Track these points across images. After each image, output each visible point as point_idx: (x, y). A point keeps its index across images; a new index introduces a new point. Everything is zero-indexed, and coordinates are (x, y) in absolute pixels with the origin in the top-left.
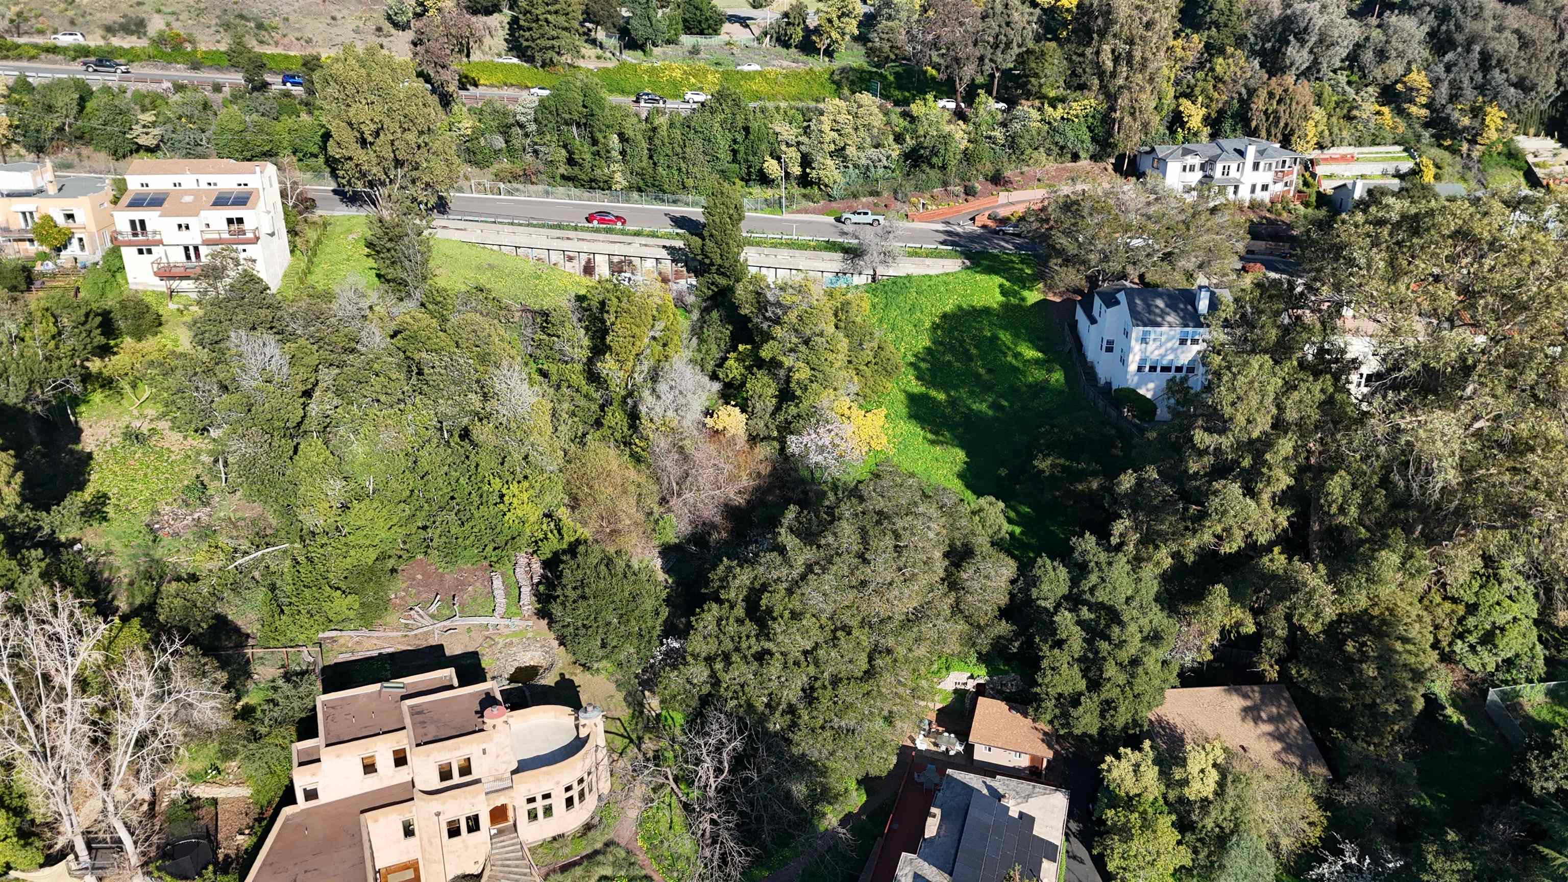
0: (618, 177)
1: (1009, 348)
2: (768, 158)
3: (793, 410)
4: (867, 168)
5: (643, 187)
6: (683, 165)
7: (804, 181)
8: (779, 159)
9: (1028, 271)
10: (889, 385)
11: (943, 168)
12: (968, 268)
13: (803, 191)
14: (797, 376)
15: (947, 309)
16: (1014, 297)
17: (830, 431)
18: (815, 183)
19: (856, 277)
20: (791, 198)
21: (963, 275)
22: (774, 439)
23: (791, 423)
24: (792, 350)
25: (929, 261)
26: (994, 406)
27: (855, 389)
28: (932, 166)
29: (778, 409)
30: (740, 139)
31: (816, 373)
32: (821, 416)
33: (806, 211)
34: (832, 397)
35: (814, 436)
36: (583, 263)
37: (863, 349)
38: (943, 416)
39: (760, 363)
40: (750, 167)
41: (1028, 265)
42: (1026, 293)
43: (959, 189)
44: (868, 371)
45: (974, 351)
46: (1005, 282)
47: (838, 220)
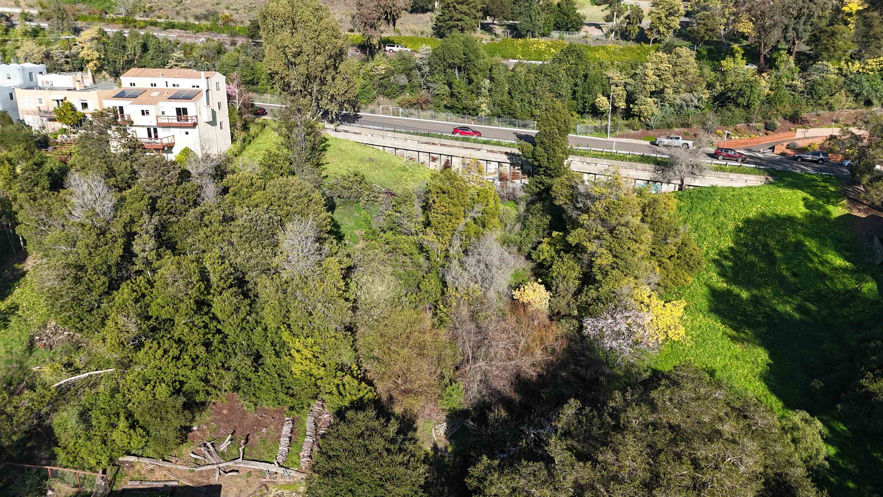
0: (484, 107)
1: (816, 255)
2: (600, 95)
3: (593, 293)
4: (681, 107)
5: (502, 115)
6: (533, 99)
7: (628, 114)
8: (608, 97)
9: (832, 189)
10: (690, 279)
11: (748, 107)
12: (771, 183)
13: (626, 122)
14: (598, 261)
15: (751, 215)
16: (819, 210)
17: (627, 318)
18: (637, 116)
19: (665, 186)
20: (615, 127)
21: (766, 189)
22: (574, 317)
23: (590, 305)
24: (597, 238)
25: (733, 176)
27: (657, 280)
28: (738, 105)
29: (579, 291)
30: (579, 83)
31: (619, 261)
32: (619, 301)
33: (627, 136)
34: (632, 285)
35: (610, 321)
36: (443, 163)
37: (667, 244)
38: (744, 313)
39: (568, 248)
40: (585, 102)
41: (832, 184)
42: (830, 208)
43: (761, 125)
44: (670, 264)
45: (778, 255)
46: (809, 196)
47: (653, 143)
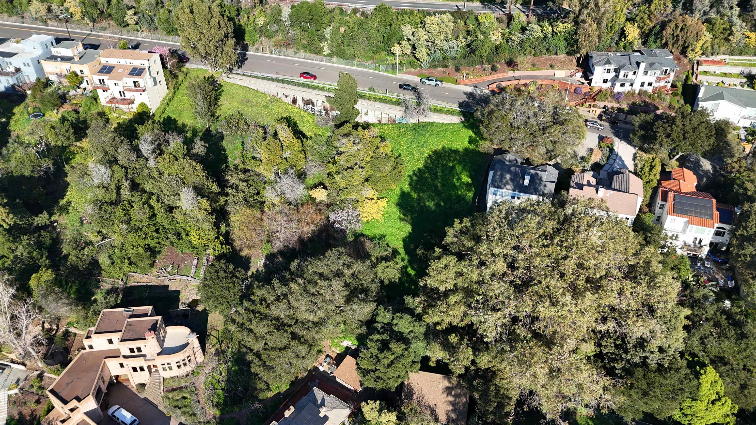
0: (326, 49)
2: (396, 44)
11: (481, 56)
12: (462, 123)
15: (438, 148)
16: (474, 144)
18: (417, 59)
19: (411, 119)
21: (457, 127)
25: (445, 116)
26: (437, 205)
36: (292, 99)
43: (490, 67)
45: (440, 173)
46: (473, 135)
